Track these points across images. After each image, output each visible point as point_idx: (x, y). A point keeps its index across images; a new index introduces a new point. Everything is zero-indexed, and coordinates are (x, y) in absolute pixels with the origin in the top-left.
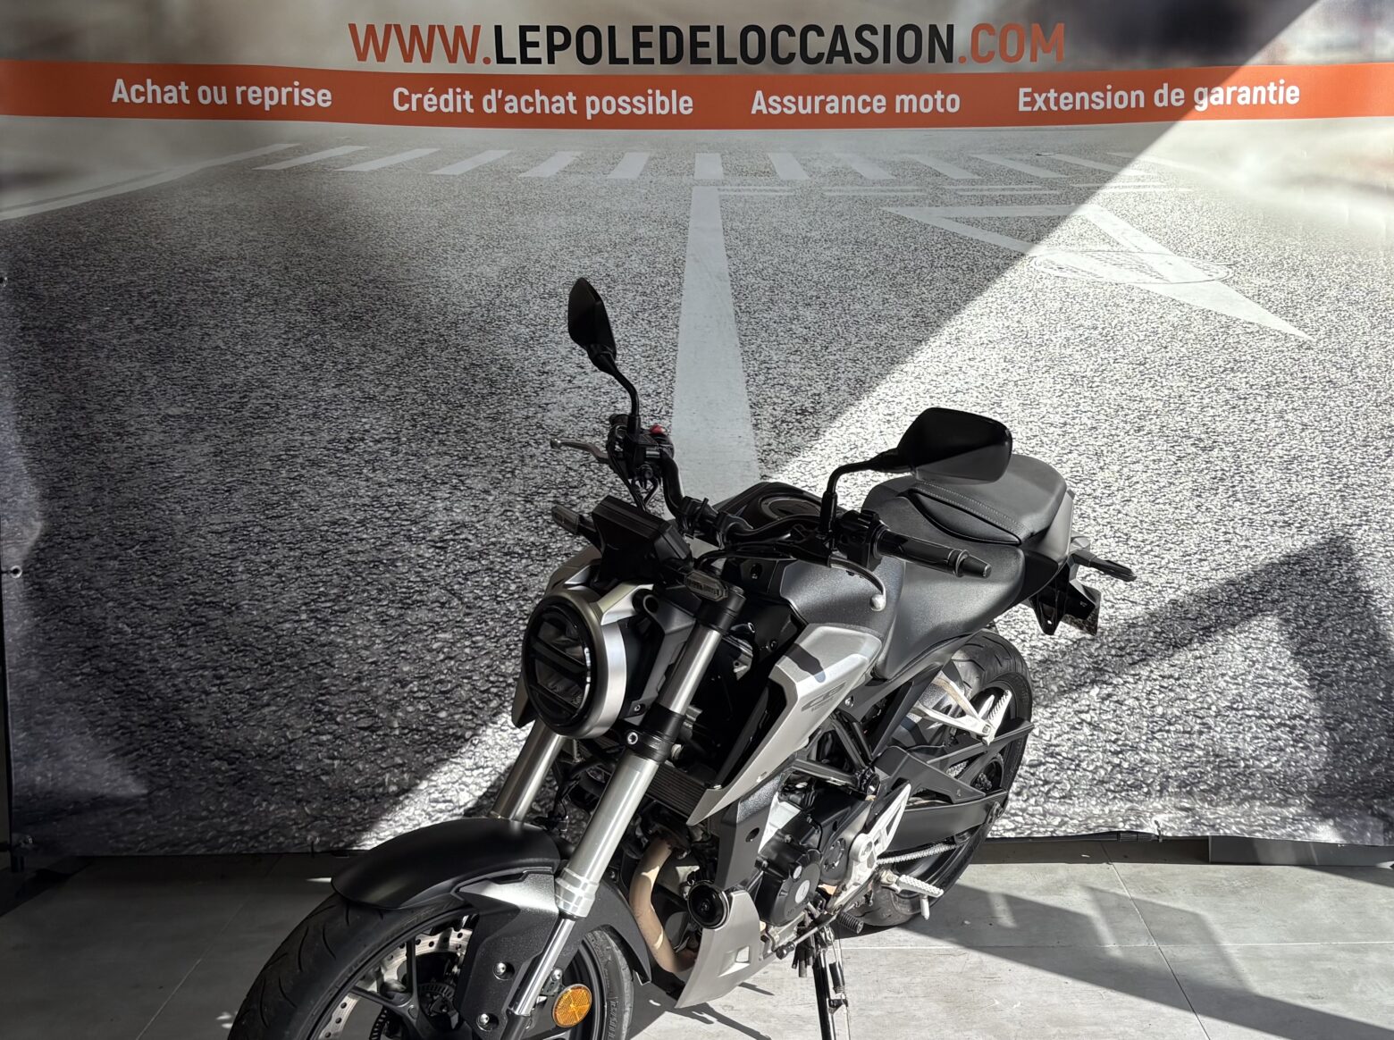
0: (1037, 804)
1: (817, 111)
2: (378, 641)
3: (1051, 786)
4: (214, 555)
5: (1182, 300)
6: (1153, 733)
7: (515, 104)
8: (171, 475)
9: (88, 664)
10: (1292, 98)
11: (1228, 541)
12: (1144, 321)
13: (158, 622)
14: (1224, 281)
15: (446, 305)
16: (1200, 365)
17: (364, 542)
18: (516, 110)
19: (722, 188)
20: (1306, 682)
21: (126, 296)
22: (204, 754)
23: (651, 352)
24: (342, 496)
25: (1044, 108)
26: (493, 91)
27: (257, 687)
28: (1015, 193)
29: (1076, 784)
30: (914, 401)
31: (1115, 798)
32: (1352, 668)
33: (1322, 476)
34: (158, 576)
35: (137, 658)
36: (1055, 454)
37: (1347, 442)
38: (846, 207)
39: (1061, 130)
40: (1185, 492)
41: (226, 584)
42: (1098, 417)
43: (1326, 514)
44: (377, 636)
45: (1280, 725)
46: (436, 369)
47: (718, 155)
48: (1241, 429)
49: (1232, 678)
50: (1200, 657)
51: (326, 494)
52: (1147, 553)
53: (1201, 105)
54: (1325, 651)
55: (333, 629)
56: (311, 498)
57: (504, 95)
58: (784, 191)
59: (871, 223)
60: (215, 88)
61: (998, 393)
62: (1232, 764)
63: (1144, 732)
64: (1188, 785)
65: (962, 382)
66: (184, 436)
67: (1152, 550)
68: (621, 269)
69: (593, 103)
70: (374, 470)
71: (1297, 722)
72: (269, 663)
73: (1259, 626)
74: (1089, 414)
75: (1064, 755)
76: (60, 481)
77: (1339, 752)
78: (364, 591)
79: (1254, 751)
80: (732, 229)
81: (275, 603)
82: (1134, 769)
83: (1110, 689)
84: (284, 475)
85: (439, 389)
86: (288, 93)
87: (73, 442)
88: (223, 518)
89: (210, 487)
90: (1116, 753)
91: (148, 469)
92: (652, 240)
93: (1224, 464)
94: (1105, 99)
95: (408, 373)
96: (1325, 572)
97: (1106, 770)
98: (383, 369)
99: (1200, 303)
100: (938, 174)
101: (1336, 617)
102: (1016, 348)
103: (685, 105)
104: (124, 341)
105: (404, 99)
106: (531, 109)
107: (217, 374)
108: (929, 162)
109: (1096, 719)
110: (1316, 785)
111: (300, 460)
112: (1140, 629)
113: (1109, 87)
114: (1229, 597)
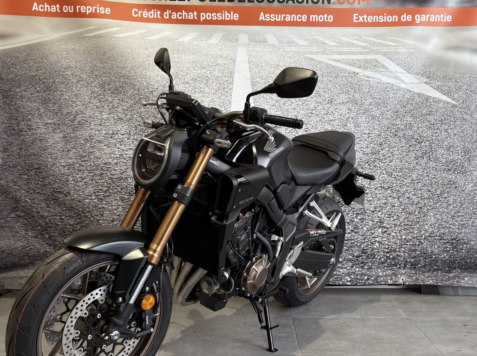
0: (359, 271)
1: (282, 20)
2: (120, 207)
3: (364, 264)
4: (62, 174)
5: (411, 90)
6: (401, 245)
7: (175, 15)
8: (47, 144)
9: (13, 213)
10: (449, 20)
11: (428, 176)
12: (397, 97)
13: (41, 198)
14: (426, 83)
15: (149, 85)
16: (417, 112)
17: (116, 171)
18: (175, 18)
19: (248, 47)
20: (457, 227)
21: (34, 80)
22: (55, 247)
23: (222, 104)
24: (109, 154)
25: (362, 21)
26: (168, 11)
27: (75, 223)
28: (352, 50)
29: (373, 263)
30: (316, 123)
31: (387, 269)
32: (473, 222)
33: (461, 153)
34: (41, 181)
35: (32, 211)
36: (365, 144)
37: (470, 141)
38: (292, 55)
39: (368, 29)
40: (412, 158)
41: (65, 185)
42: (381, 131)
43: (464, 166)
44: (120, 206)
45: (448, 242)
46: (144, 108)
47: (247, 35)
48: (432, 136)
49: (430, 225)
50: (419, 218)
51: (103, 153)
52: (398, 180)
53: (418, 21)
54: (463, 216)
55: (104, 202)
56: (98, 154)
57: (171, 12)
58: (270, 48)
59: (301, 60)
60: (69, 7)
61: (345, 121)
62: (430, 257)
63: (398, 245)
64: (414, 265)
65: (333, 117)
66: (53, 130)
67: (400, 179)
68: (212, 75)
69: (203, 15)
70: (121, 145)
71: (454, 241)
72: (80, 215)
73: (440, 206)
74: (378, 130)
75: (369, 253)
76: (7, 146)
77: (469, 252)
78: (116, 189)
79: (438, 252)
80: (251, 61)
81: (83, 192)
82: (394, 258)
83: (386, 229)
84: (88, 146)
85: (145, 116)
86: (95, 9)
87: (12, 131)
88: (66, 161)
89: (61, 149)
90: (388, 253)
91: (39, 142)
92: (223, 65)
93: (426, 148)
94: (384, 18)
95: (134, 110)
96: (463, 187)
97: (384, 258)
98: (125, 109)
99: (417, 91)
100: (325, 43)
101: (467, 203)
102: (352, 105)
103: (236, 17)
104: (33, 95)
105: (136, 13)
106: (181, 17)
107: (66, 108)
108: (322, 39)
109: (381, 240)
110: (461, 265)
111: (94, 140)
112: (396, 208)
113: (385, 14)
114: (429, 196)
